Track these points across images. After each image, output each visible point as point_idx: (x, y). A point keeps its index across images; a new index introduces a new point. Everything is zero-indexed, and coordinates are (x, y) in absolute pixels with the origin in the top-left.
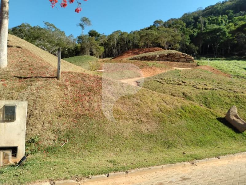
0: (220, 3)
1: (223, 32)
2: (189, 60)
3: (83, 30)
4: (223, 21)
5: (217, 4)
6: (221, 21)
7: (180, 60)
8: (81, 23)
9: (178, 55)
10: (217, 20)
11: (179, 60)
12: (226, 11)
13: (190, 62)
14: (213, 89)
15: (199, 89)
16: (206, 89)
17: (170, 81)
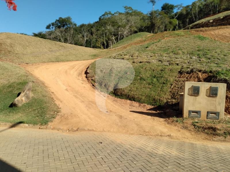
3: (154, 6)
14: (148, 62)
15: (134, 62)
16: (140, 62)
17: (121, 55)
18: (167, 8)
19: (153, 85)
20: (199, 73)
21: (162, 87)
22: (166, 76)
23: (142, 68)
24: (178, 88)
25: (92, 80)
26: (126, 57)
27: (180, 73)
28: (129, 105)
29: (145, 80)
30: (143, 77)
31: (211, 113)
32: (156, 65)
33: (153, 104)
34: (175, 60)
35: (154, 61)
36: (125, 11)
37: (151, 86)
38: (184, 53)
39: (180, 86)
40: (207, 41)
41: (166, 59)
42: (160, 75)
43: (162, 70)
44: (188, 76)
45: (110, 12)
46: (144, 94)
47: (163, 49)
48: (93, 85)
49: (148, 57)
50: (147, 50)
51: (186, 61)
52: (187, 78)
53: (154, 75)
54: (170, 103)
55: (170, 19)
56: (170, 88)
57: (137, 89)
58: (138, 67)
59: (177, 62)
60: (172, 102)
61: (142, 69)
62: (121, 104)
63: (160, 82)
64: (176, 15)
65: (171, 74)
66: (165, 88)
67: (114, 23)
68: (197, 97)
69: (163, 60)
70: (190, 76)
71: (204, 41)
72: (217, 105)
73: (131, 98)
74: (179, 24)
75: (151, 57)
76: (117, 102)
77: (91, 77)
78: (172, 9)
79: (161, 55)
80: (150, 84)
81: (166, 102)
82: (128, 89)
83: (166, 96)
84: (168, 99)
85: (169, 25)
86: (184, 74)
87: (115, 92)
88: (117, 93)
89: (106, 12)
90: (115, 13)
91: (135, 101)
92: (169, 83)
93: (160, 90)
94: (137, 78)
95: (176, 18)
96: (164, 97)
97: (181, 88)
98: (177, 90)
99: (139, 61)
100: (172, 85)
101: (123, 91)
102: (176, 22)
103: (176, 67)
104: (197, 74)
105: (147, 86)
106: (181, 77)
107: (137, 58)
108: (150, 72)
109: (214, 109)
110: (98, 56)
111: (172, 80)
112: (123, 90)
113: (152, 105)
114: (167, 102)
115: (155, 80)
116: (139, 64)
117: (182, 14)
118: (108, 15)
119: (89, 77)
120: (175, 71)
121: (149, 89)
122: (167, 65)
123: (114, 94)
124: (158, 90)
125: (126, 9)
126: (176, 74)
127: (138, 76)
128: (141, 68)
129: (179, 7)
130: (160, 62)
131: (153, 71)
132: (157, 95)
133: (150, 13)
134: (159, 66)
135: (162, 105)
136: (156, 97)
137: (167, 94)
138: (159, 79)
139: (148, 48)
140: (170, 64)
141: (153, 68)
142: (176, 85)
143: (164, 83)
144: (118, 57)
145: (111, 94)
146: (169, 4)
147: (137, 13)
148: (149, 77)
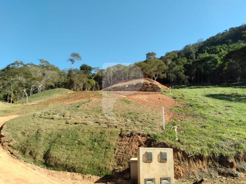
0: (220, 34)
1: (214, 61)
2: (156, 89)
3: (73, 65)
4: (222, 49)
5: (218, 35)
6: (220, 50)
7: (148, 89)
8: (71, 58)
9: (146, 84)
10: (215, 49)
11: (146, 89)
12: (226, 41)
13: (156, 91)
14: (84, 124)
15: (67, 123)
16: (76, 124)
17: (49, 114)
18: (85, 69)
19: (95, 151)
20: (139, 136)
21: (105, 152)
22: (108, 140)
23: (79, 130)
24: (123, 153)
25: (9, 146)
26: (57, 117)
27: (121, 136)
28: (70, 179)
29: (84, 145)
30: (82, 141)
31: (164, 179)
32: (94, 127)
33: (99, 174)
34: (113, 123)
35: (91, 123)
36: (40, 64)
37: (93, 152)
38: (118, 115)
39: (124, 150)
40: (133, 105)
41: (103, 121)
42: (100, 139)
43: (101, 133)
44: (129, 140)
45: (22, 62)
46: (86, 162)
47: (95, 109)
48: (12, 153)
49: (82, 118)
50: (79, 110)
51: (123, 124)
52: (128, 142)
53: (94, 139)
54: (118, 171)
55: (89, 79)
56: (115, 153)
57: (76, 156)
58: (74, 129)
59: (115, 125)
60: (119, 169)
61: (78, 132)
62: (60, 179)
63: (102, 146)
64: (93, 76)
65: (112, 138)
66: (109, 153)
67: (27, 75)
68: (151, 163)
69: (100, 122)
70: (131, 140)
71: (130, 105)
72: (167, 170)
73: (70, 169)
74: (96, 84)
75: (86, 117)
76: (54, 176)
77: (7, 142)
78: (90, 70)
79: (96, 116)
80: (91, 150)
81: (112, 170)
82: (64, 157)
83: (111, 163)
84: (114, 166)
85: (87, 84)
86: (125, 138)
87: (46, 162)
88: (49, 163)
89: (17, 62)
90: (28, 64)
91: (75, 172)
92: (112, 148)
93: (104, 156)
94: (74, 142)
95: (93, 79)
96: (109, 165)
97: (125, 153)
98: (122, 155)
99: (74, 122)
100: (115, 150)
101: (58, 160)
102: (94, 82)
103: (115, 129)
104: (137, 137)
105: (88, 151)
106: (123, 140)
107: (70, 118)
108: (89, 135)
109: (166, 175)
110: (10, 113)
111: (114, 144)
112: (58, 158)
113: (98, 176)
114: (114, 170)
115: (96, 144)
116: (73, 125)
117: (99, 76)
118: (19, 65)
119: (4, 142)
120: (115, 134)
121: (91, 156)
122: (106, 128)
123: (44, 164)
124: (102, 156)
125: (42, 63)
126: (117, 137)
127: (75, 140)
128: (77, 130)
129: (96, 69)
130: (97, 124)
131: (92, 134)
132: (102, 163)
133: (69, 70)
134: (97, 128)
135: (108, 174)
136: (101, 164)
137: (112, 160)
138: (100, 143)
139: (79, 108)
140: (108, 127)
141: (91, 130)
142: (119, 149)
143: (107, 148)
144: (45, 115)
145: (41, 165)
146: (88, 66)
147: (54, 69)
148: (89, 141)
